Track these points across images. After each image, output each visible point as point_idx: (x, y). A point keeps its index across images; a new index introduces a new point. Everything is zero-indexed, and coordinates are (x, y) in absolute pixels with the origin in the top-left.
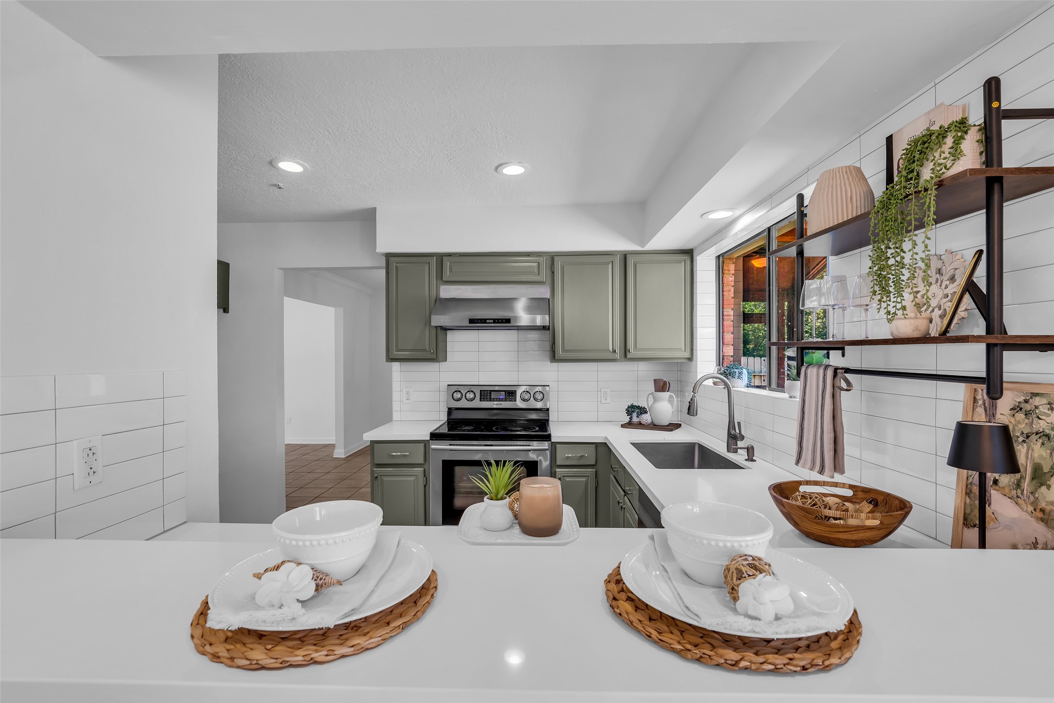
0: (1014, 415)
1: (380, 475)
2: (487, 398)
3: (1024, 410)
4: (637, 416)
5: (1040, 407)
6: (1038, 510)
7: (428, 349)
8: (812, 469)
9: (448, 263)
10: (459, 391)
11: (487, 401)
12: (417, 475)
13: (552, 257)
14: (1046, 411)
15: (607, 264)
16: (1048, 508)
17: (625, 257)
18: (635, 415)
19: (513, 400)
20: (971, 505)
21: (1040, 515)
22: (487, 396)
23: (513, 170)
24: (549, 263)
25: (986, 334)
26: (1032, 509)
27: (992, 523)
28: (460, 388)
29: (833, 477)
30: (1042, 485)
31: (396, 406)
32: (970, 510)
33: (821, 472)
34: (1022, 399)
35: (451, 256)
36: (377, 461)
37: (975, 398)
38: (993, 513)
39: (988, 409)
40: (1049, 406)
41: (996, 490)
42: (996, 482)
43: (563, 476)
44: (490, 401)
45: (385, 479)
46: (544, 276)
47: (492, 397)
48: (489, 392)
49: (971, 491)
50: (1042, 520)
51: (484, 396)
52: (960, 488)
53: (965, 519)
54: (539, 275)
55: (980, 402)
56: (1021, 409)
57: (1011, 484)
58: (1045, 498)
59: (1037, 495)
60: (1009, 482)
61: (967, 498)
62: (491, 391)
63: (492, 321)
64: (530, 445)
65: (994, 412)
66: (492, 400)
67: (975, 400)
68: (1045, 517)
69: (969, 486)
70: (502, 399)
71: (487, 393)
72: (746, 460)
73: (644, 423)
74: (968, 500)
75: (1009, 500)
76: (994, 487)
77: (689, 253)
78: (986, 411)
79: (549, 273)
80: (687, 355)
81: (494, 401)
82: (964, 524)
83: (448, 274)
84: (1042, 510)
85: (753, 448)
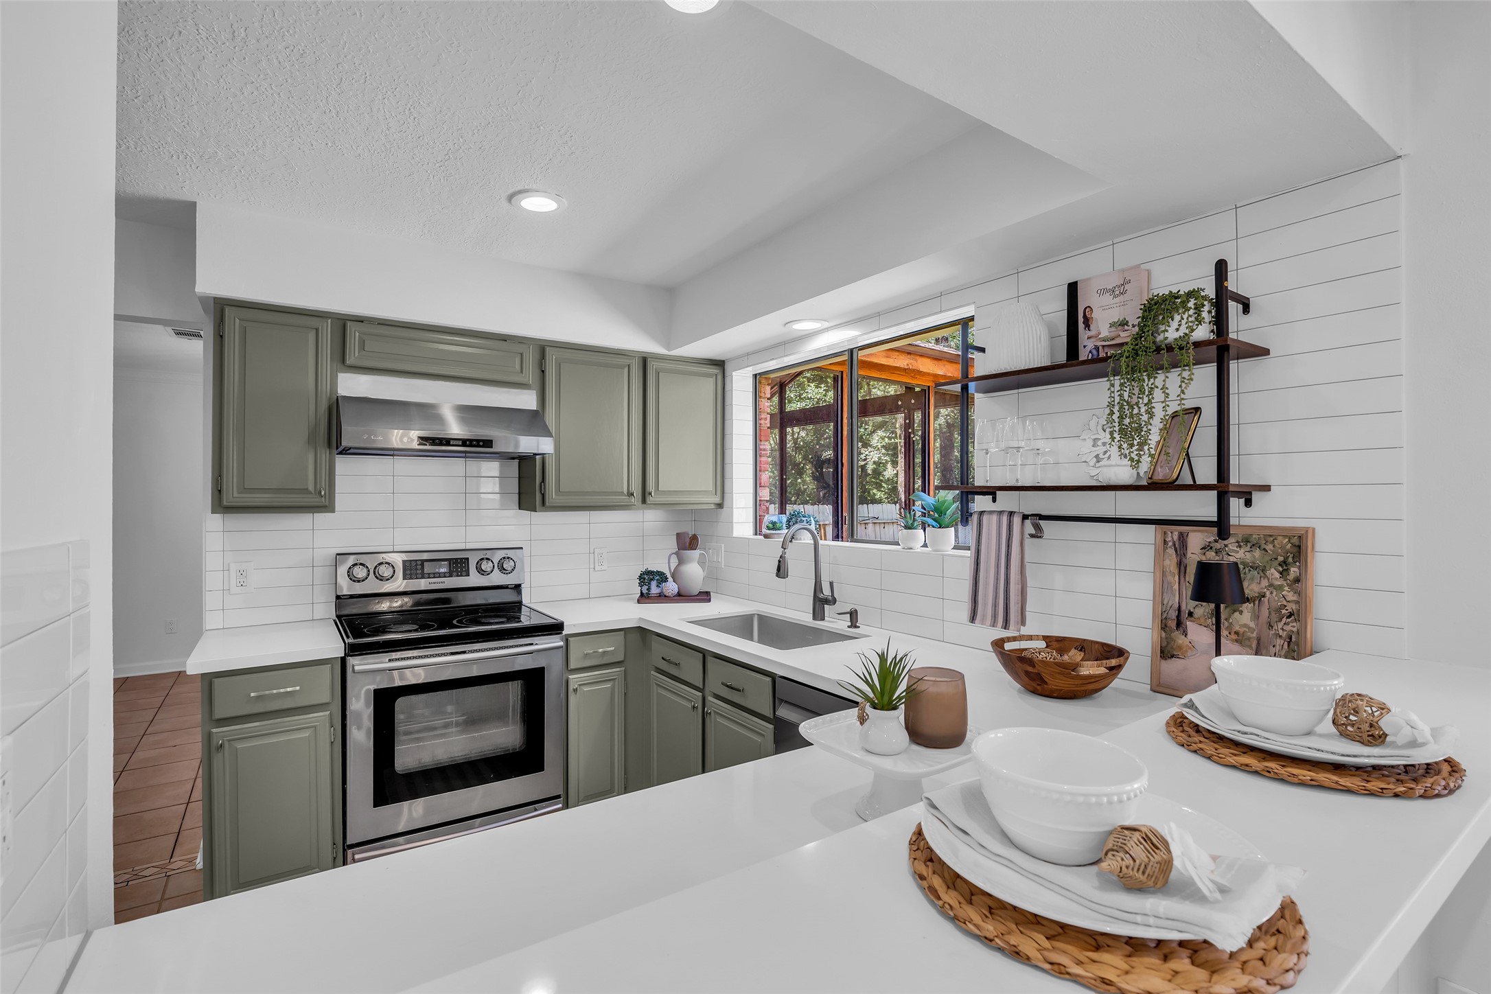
0: (1204, 554)
1: (229, 741)
2: (416, 574)
3: (1214, 548)
4: (657, 586)
5: (1230, 545)
6: (1233, 633)
7: (311, 488)
8: (994, 624)
9: (357, 334)
10: (363, 565)
11: (417, 578)
12: (315, 727)
13: (543, 348)
14: (1236, 549)
15: (622, 367)
16: (1242, 630)
17: (644, 361)
18: (654, 584)
19: (464, 573)
20: (1166, 638)
21: (1234, 637)
22: (416, 569)
23: (539, 204)
24: (537, 356)
25: (1218, 482)
26: (1227, 633)
27: (1190, 651)
28: (363, 559)
29: (1019, 631)
30: (1235, 611)
31: (211, 601)
32: (1166, 643)
33: (1006, 625)
34: (1212, 539)
35: (362, 322)
36: (219, 714)
37: (1165, 540)
38: (1190, 642)
39: (1178, 550)
40: (1237, 544)
41: (1191, 621)
42: (1191, 614)
43: (580, 685)
44: (423, 578)
45: (240, 745)
46: (531, 375)
47: (426, 571)
48: (419, 563)
49: (1166, 626)
50: (1237, 641)
51: (411, 570)
52: (1156, 623)
53: (1162, 652)
54: (522, 372)
55: (1170, 544)
56: (1211, 548)
57: (1205, 614)
58: (1238, 622)
59: (1231, 621)
60: (1204, 612)
61: (1163, 632)
62: (423, 561)
63: (460, 443)
64: (532, 644)
65: (1185, 552)
66: (427, 576)
67: (1165, 542)
68: (1240, 638)
69: (1164, 622)
70: (445, 573)
71: (416, 565)
72: (849, 627)
73: (670, 594)
74: (1164, 634)
75: (1205, 628)
76: (1189, 619)
77: (720, 364)
78: (1176, 552)
79: (538, 372)
80: (717, 500)
81: (429, 578)
82: (1161, 657)
83: (357, 354)
84: (1237, 633)
85: (856, 611)
